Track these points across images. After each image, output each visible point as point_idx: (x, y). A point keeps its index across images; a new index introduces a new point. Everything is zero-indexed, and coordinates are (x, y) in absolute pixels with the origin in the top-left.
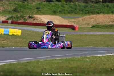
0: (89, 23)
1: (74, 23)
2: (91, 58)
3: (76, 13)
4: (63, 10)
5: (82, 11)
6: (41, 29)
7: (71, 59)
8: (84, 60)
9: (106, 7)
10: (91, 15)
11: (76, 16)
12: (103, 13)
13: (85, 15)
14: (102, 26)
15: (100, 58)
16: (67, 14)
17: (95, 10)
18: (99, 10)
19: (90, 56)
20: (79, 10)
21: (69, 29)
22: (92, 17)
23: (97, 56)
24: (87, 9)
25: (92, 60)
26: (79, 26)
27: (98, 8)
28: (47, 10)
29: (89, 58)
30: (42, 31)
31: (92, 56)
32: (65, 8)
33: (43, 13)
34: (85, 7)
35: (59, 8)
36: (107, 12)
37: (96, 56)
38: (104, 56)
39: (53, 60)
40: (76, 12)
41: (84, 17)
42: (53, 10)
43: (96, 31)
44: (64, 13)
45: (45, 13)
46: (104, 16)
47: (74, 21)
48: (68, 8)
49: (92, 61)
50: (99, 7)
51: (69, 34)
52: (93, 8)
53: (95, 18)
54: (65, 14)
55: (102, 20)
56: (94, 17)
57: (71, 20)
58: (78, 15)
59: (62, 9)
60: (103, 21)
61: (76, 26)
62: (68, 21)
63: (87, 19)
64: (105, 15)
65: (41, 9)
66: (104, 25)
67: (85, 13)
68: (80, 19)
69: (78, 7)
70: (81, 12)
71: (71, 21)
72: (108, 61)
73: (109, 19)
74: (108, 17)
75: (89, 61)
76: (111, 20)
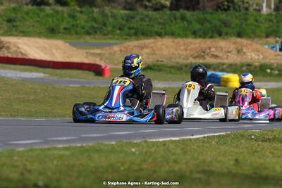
1: (101, 60)
2: (142, 146)
3: (105, 35)
4: (73, 26)
5: (120, 29)
6: (18, 72)
7: (93, 147)
8: (126, 149)
9: (179, 21)
10: (141, 39)
11: (104, 41)
12: (173, 34)
13: (127, 39)
14: (168, 67)
15: (164, 145)
16: (84, 36)
17: (152, 26)
18: (162, 28)
19: (140, 141)
20: (114, 27)
21: (87, 72)
22: (145, 43)
23: (157, 140)
24: (132, 25)
25: (145, 150)
26: (113, 66)
27: (160, 24)
28: (33, 26)
29: (137, 145)
30: (20, 77)
31: (145, 141)
32: (78, 22)
33: (24, 32)
34: (127, 20)
35: (62, 20)
36: (181, 32)
37: (154, 140)
38: (175, 141)
39: (48, 149)
40: (106, 32)
41: (125, 45)
42: (48, 26)
44: (77, 33)
45: (27, 32)
46: (173, 42)
47: (100, 54)
48: (87, 21)
49: (146, 152)
50: (162, 21)
51: (88, 86)
52: (148, 23)
53: (152, 47)
54: (78, 36)
55: (169, 51)
56: (150, 43)
57: (92, 51)
58: (111, 39)
59: (71, 23)
60: (173, 54)
61: (106, 67)
62: (85, 54)
63: (132, 49)
64: (177, 40)
65: (18, 23)
66: (174, 64)
67: (128, 35)
68: (116, 48)
69: (111, 20)
70: (118, 32)
71: (94, 55)
72: (185, 153)
73: (186, 50)
74: (184, 44)
75: (137, 153)
76: (192, 53)
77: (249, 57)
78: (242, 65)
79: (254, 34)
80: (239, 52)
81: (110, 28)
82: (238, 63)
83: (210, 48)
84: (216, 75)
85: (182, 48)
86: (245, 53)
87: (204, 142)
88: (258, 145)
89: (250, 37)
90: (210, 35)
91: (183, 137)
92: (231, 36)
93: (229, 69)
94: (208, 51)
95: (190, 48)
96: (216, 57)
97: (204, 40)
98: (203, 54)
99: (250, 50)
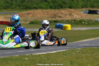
0: (27, 19)
2: (30, 57)
3: (12, 9)
5: (19, 6)
8: (23, 58)
9: (44, 2)
10: (28, 10)
11: (12, 12)
12: (42, 8)
13: (22, 10)
14: (40, 22)
15: (40, 56)
16: (3, 10)
17: (33, 5)
18: (37, 5)
19: (29, 55)
20: (16, 6)
21: (5, 25)
22: (30, 12)
23: (36, 54)
24: (24, 4)
25: (31, 59)
27: (36, 3)
31: (31, 55)
34: (22, 2)
36: (45, 7)
37: (35, 54)
38: (44, 54)
40: (12, 8)
41: (21, 13)
43: (34, 28)
46: (42, 11)
48: (4, 3)
49: (32, 60)
52: (31, 3)
53: (33, 14)
54: (1, 10)
55: (40, 15)
56: (32, 12)
57: (7, 16)
58: (15, 11)
60: (42, 16)
62: (4, 17)
63: (24, 15)
67: (22, 9)
69: (15, 2)
70: (18, 7)
71: (8, 18)
72: (48, 59)
73: (47, 14)
74: (47, 12)
75: (28, 60)
76: (50, 16)
77: (75, 17)
78: (72, 20)
79: (77, 7)
80: (70, 15)
81: (14, 6)
82: (70, 20)
83: (58, 14)
84: (61, 25)
85: (46, 14)
86: (73, 15)
87: (56, 54)
88: (80, 55)
89: (75, 8)
90: (58, 8)
91: (48, 53)
92: (67, 8)
93: (66, 22)
94: (57, 15)
95: (49, 13)
96: (60, 17)
97: (55, 10)
98: (55, 16)
99: (75, 14)
